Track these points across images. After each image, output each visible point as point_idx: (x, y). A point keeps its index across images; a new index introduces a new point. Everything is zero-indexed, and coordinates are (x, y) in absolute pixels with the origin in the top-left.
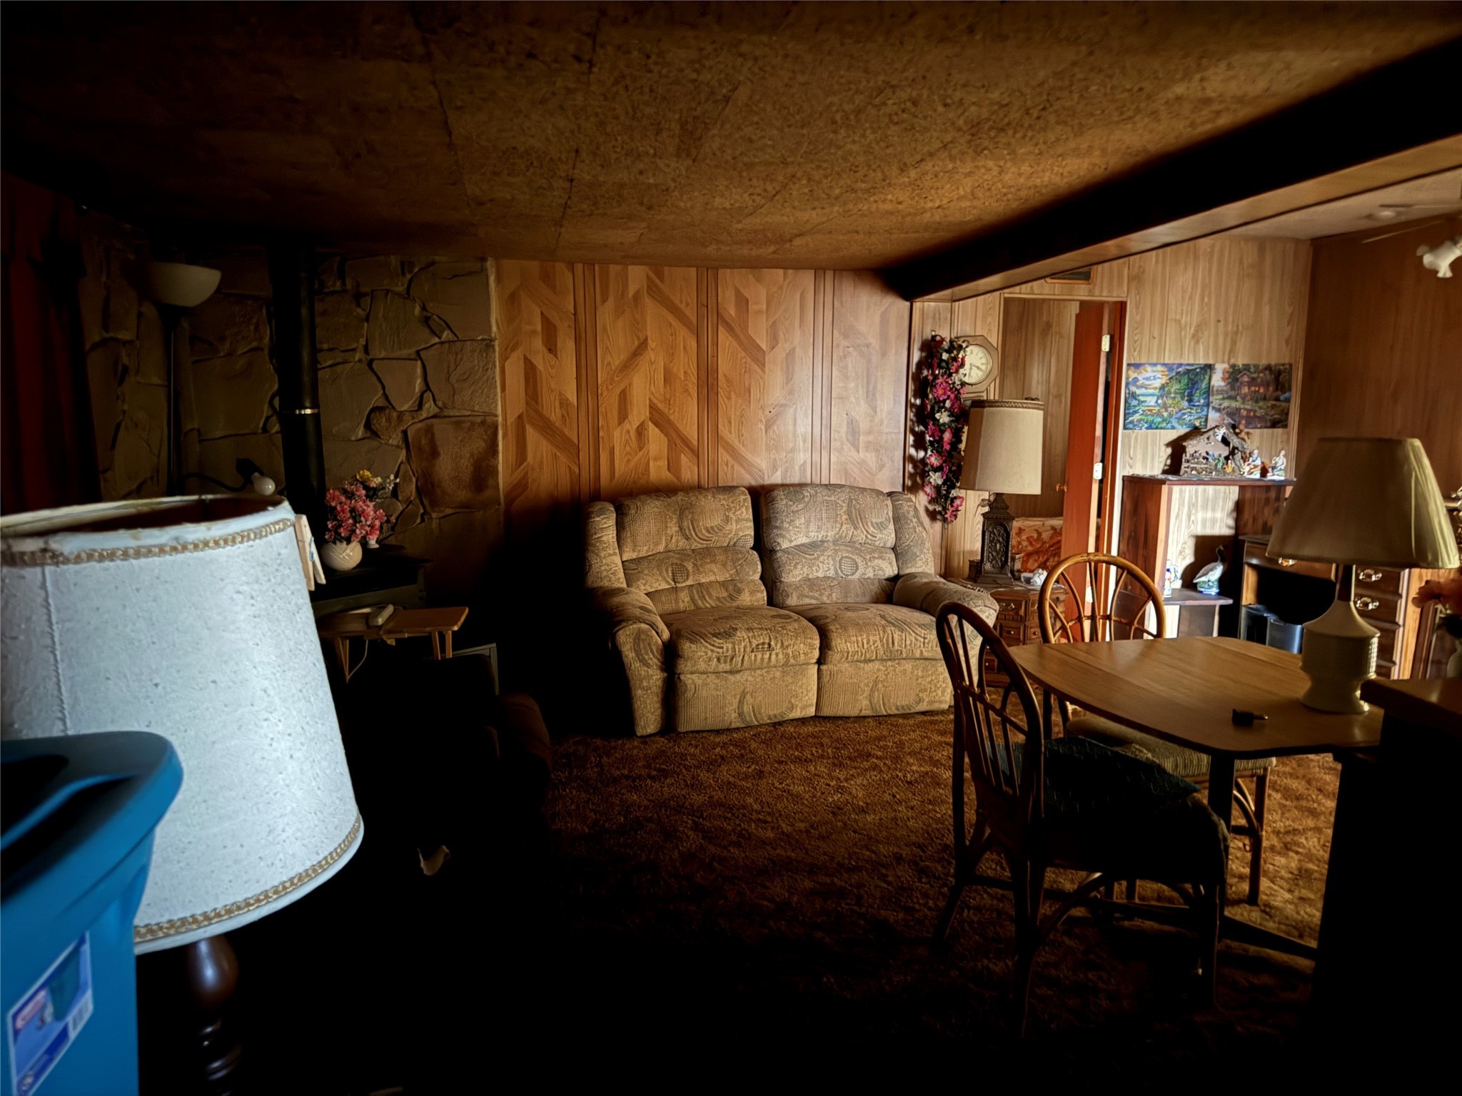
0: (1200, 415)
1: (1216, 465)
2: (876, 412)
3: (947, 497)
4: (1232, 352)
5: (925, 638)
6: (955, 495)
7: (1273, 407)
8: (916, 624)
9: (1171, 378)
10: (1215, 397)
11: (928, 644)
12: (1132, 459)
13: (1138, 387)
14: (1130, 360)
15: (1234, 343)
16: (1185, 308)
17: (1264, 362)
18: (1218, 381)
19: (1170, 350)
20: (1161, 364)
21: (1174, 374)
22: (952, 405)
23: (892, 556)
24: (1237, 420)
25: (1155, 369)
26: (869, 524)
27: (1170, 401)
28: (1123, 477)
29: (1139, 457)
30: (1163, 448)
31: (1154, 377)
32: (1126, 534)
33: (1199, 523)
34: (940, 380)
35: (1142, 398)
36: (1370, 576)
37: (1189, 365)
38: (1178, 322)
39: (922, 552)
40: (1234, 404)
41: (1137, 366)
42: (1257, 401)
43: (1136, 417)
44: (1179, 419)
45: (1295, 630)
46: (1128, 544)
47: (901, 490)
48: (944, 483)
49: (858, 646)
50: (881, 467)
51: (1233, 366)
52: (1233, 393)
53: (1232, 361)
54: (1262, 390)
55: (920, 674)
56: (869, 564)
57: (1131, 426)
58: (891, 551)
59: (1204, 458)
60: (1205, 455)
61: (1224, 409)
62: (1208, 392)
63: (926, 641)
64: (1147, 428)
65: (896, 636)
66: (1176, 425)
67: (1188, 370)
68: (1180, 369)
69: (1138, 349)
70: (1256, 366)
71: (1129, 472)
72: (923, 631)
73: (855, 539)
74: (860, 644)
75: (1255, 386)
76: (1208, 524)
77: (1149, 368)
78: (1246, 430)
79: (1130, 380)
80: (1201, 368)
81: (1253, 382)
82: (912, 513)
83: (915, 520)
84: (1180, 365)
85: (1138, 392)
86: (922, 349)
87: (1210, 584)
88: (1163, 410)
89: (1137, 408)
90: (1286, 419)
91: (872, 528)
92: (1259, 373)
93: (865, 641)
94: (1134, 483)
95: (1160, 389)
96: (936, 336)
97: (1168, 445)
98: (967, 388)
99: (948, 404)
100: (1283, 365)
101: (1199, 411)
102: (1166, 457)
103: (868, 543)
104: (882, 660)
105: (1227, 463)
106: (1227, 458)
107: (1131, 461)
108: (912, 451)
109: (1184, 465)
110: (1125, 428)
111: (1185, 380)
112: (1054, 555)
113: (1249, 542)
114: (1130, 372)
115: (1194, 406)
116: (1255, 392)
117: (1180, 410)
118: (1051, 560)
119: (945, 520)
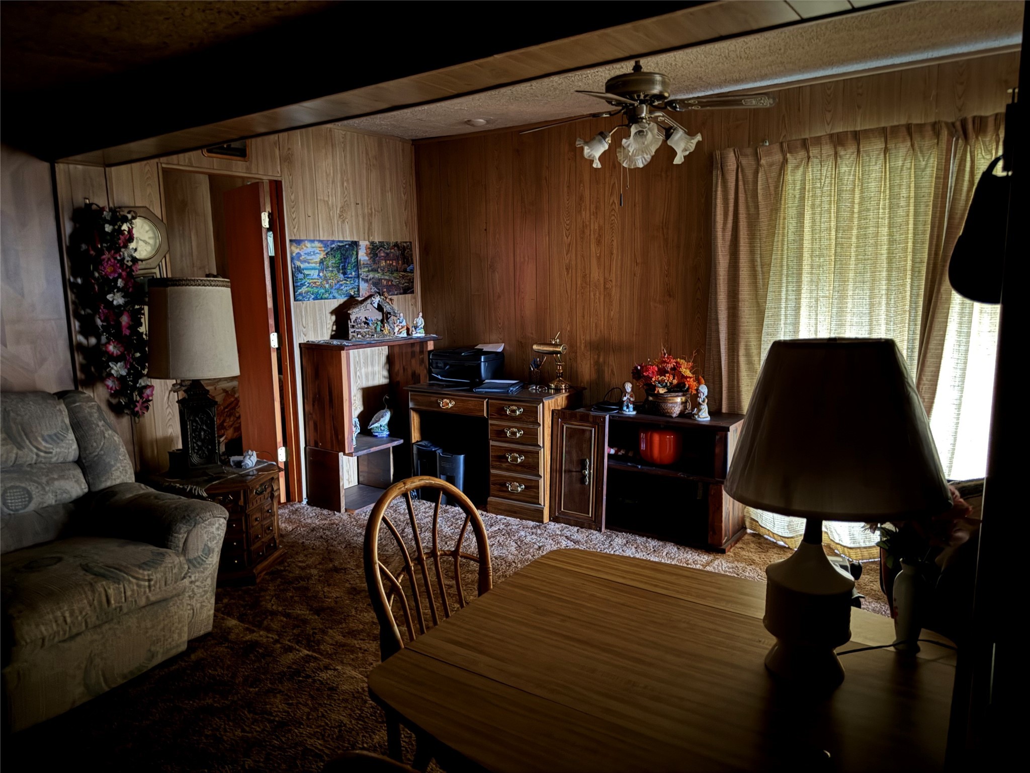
0: (354, 285)
1: (375, 328)
2: (23, 296)
3: (134, 388)
4: (370, 231)
5: (149, 580)
6: (143, 384)
7: (403, 277)
8: (135, 565)
9: (327, 254)
10: (363, 270)
11: (154, 586)
12: (305, 328)
13: (302, 262)
14: (291, 236)
15: (370, 224)
16: (330, 191)
17: (393, 240)
18: (363, 256)
19: (323, 228)
20: (317, 240)
21: (329, 250)
22: (126, 284)
23: (78, 473)
24: (380, 288)
25: (313, 245)
26: (40, 439)
27: (329, 274)
28: (300, 344)
29: (311, 325)
30: (329, 315)
31: (314, 252)
32: (311, 396)
33: (364, 376)
34: (106, 256)
35: (306, 272)
36: (514, 411)
37: (339, 241)
38: (326, 203)
39: (116, 460)
40: (377, 276)
41: (298, 242)
42: (392, 273)
43: (304, 289)
44: (338, 289)
45: (460, 459)
46: (313, 405)
47: (72, 388)
48: (129, 374)
49: (58, 625)
50: (43, 361)
51: (372, 243)
52: (374, 266)
53: (371, 238)
54: (394, 264)
55: (149, 625)
56: (47, 489)
57: (300, 298)
58: (76, 466)
59: (365, 323)
60: (364, 320)
61: (370, 279)
62: (357, 265)
63: (152, 583)
64: (314, 299)
65: (111, 592)
66: (336, 295)
67: (339, 246)
68: (333, 246)
69: (296, 227)
70: (388, 243)
71: (303, 340)
72: (146, 573)
73: (20, 461)
74: (61, 620)
75: (390, 260)
76: (370, 378)
77: (308, 245)
78: (390, 297)
79: (294, 254)
80: (349, 245)
81: (387, 256)
82: (96, 415)
83: (101, 423)
84: (333, 242)
85: (302, 266)
86: (74, 219)
87: (382, 428)
88: (325, 282)
89: (303, 281)
90: (413, 287)
91: (44, 443)
92: (391, 249)
93: (67, 614)
94: (309, 349)
95: (320, 263)
96: (91, 204)
97: (332, 313)
98: (141, 265)
99: (120, 283)
100: (406, 242)
101: (352, 282)
102: (332, 324)
103: (41, 462)
104: (95, 627)
105: (384, 326)
106: (382, 321)
107: (304, 330)
108: (81, 338)
109: (351, 330)
110: (295, 300)
111: (338, 256)
112: (230, 416)
113: (411, 391)
114: (293, 248)
115: (348, 278)
116: (390, 265)
117: (338, 282)
118: (228, 421)
119: (135, 414)
